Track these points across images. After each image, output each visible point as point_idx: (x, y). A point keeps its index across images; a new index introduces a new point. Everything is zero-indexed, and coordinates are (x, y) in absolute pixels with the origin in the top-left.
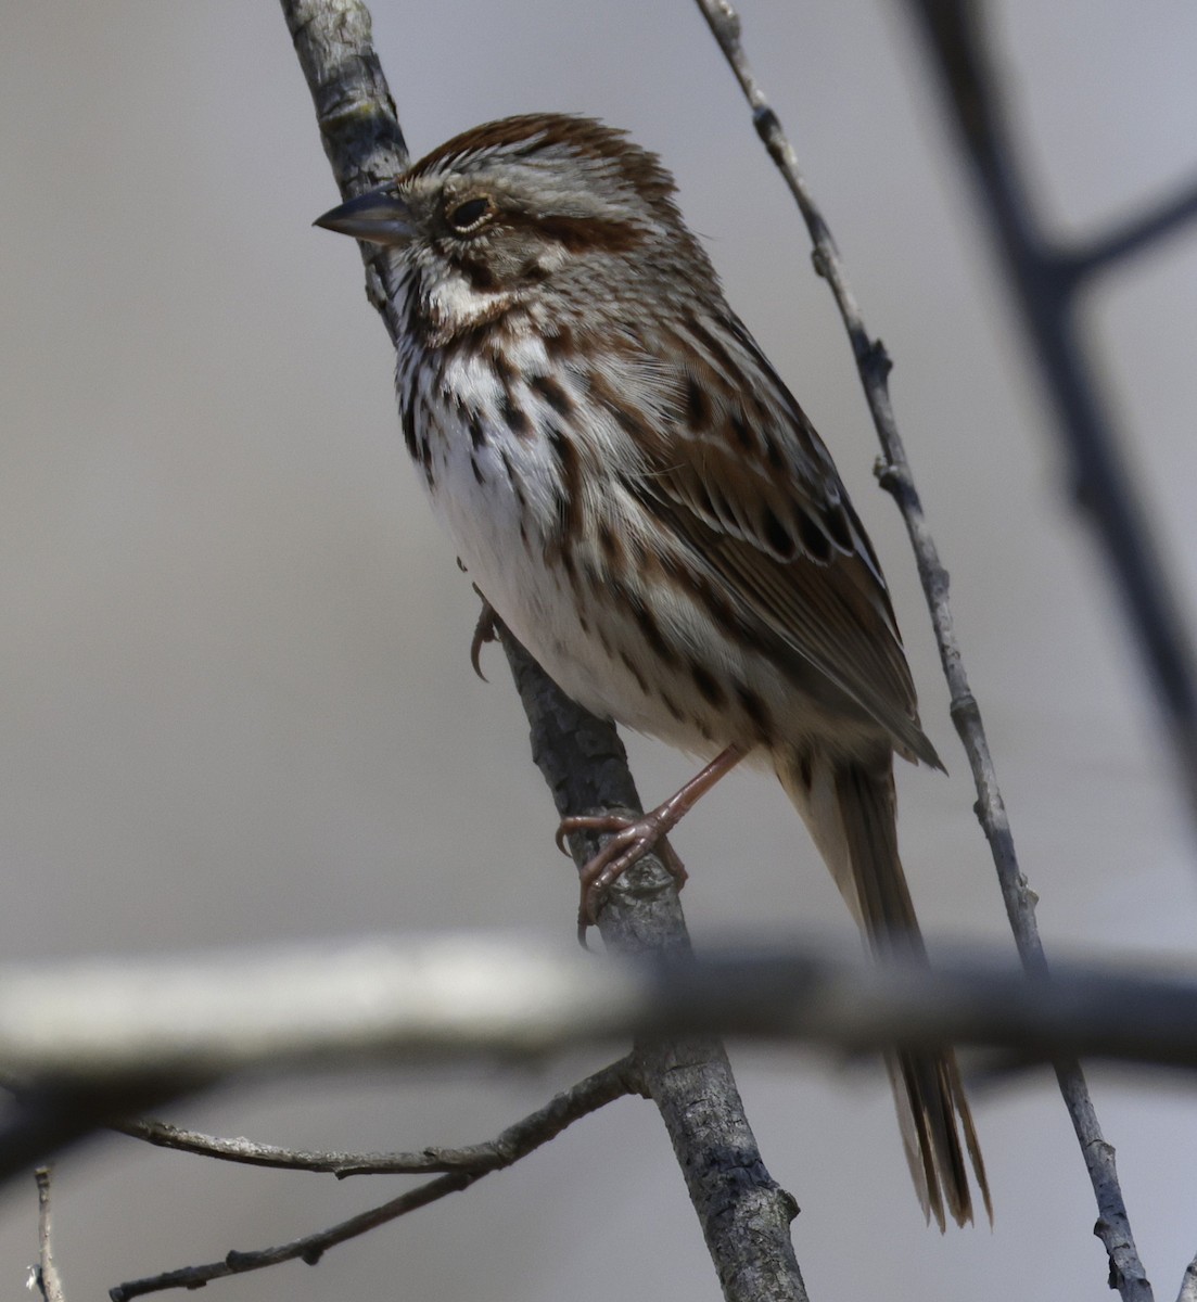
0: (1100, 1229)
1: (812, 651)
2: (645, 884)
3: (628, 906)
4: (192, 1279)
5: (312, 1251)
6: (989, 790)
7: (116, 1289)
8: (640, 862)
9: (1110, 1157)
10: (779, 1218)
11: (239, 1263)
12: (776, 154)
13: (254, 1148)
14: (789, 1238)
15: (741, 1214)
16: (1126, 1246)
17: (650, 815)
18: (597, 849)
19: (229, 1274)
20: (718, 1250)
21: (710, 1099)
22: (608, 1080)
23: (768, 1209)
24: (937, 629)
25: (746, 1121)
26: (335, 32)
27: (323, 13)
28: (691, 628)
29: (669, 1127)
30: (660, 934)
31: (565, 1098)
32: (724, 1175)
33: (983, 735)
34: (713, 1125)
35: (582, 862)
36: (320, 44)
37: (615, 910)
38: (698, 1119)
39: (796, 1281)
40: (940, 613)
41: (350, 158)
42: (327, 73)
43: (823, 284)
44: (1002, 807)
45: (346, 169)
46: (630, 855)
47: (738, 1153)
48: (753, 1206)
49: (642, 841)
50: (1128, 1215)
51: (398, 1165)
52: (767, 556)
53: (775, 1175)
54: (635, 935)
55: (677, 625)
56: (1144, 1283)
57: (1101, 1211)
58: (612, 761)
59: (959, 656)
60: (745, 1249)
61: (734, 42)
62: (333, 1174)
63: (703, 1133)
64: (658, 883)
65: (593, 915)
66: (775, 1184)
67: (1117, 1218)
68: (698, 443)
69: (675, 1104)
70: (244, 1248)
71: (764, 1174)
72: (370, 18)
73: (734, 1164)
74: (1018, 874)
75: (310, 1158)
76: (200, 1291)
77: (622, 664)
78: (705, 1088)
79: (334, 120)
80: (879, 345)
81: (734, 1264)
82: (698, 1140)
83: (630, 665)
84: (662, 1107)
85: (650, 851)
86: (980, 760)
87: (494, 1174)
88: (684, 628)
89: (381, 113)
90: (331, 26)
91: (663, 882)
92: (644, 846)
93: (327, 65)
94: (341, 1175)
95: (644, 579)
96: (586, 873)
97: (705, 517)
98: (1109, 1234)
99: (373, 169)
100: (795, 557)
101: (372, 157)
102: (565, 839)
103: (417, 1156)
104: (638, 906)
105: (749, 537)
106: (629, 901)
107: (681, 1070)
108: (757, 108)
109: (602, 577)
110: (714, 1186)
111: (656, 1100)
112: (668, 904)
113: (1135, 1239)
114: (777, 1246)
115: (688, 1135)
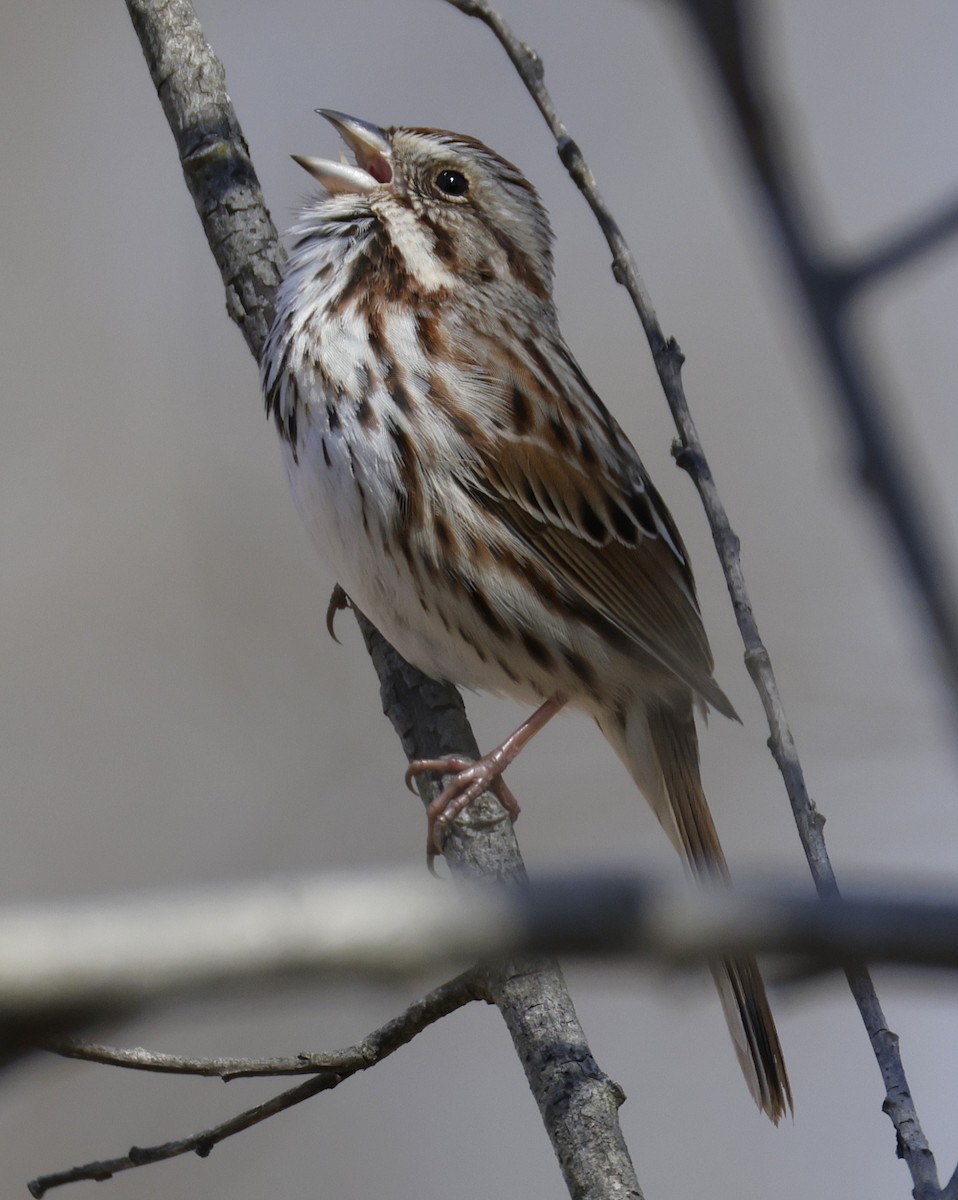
0: (887, 1106)
1: (626, 623)
2: (483, 818)
3: (470, 837)
4: (100, 1172)
5: (203, 1145)
6: (780, 727)
7: (35, 1182)
8: (479, 798)
9: (894, 1044)
10: (608, 1105)
11: (140, 1157)
12: (578, 179)
13: (150, 1057)
14: (617, 1122)
15: (575, 1102)
16: (911, 1121)
17: (486, 757)
18: (441, 787)
19: (132, 1167)
20: (556, 1134)
21: (546, 1004)
22: (456, 989)
23: (598, 1097)
24: (730, 588)
25: (577, 1022)
26: (194, 84)
27: (183, 67)
28: (519, 605)
29: (510, 1028)
30: (498, 861)
31: (420, 1006)
32: (559, 1069)
33: (774, 680)
34: (549, 1025)
35: (428, 800)
36: (181, 95)
37: (458, 841)
38: (536, 1021)
39: (625, 1159)
40: (732, 574)
41: (209, 192)
42: (187, 119)
43: (622, 290)
44: (792, 741)
45: (206, 202)
46: (469, 793)
47: (571, 1049)
48: (586, 1095)
49: (480, 780)
50: (912, 1094)
51: (275, 1068)
52: (583, 541)
53: (603, 1068)
54: (477, 862)
55: (506, 604)
56: (927, 1153)
57: (888, 1091)
58: (451, 711)
59: (750, 610)
60: (579, 1133)
61: (538, 83)
62: (220, 1078)
63: (539, 1033)
64: (495, 817)
65: (440, 848)
66: (604, 1076)
67: (902, 1097)
68: (522, 445)
69: (515, 1008)
70: (144, 1144)
71: (594, 1067)
72: (224, 71)
73: (568, 1059)
74: (807, 800)
75: (199, 1064)
76: (107, 1182)
77: (459, 637)
78: (541, 993)
79: (195, 159)
80: (673, 342)
81: (570, 1146)
82: (535, 1039)
83: (467, 637)
84: (504, 1011)
85: (488, 789)
86: (771, 701)
87: (360, 1073)
88: (513, 606)
89: (235, 153)
90: (190, 78)
91: (500, 816)
92: (481, 785)
93: (187, 113)
94: (227, 1078)
95: (475, 564)
96: (432, 810)
97: (530, 509)
98: (895, 1111)
99: (230, 202)
100: (608, 541)
101: (228, 191)
102: (413, 780)
103: (293, 1061)
104: (478, 837)
105: (568, 525)
106: (470, 832)
107: (519, 979)
108: (560, 140)
109: (437, 566)
110: (551, 1078)
111: (499, 1005)
112: (503, 835)
113: (918, 1114)
114: (607, 1129)
115: (526, 1035)
